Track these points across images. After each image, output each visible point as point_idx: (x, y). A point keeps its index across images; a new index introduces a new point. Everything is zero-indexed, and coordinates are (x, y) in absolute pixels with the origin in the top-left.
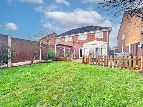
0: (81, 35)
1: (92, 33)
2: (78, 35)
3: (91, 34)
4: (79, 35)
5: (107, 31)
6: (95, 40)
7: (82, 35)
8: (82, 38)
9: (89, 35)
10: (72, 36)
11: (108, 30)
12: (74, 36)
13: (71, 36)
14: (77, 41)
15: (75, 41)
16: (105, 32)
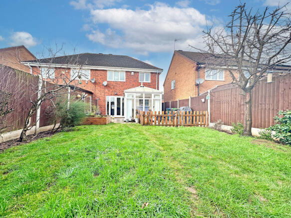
0: (113, 71)
1: (135, 72)
2: (106, 71)
3: (132, 73)
4: (109, 70)
5: (156, 73)
6: (142, 85)
7: (115, 71)
8: (115, 77)
9: (128, 73)
10: (91, 70)
11: (158, 72)
12: (96, 70)
13: (89, 69)
14: (103, 81)
15: (100, 81)
16: (154, 74)
